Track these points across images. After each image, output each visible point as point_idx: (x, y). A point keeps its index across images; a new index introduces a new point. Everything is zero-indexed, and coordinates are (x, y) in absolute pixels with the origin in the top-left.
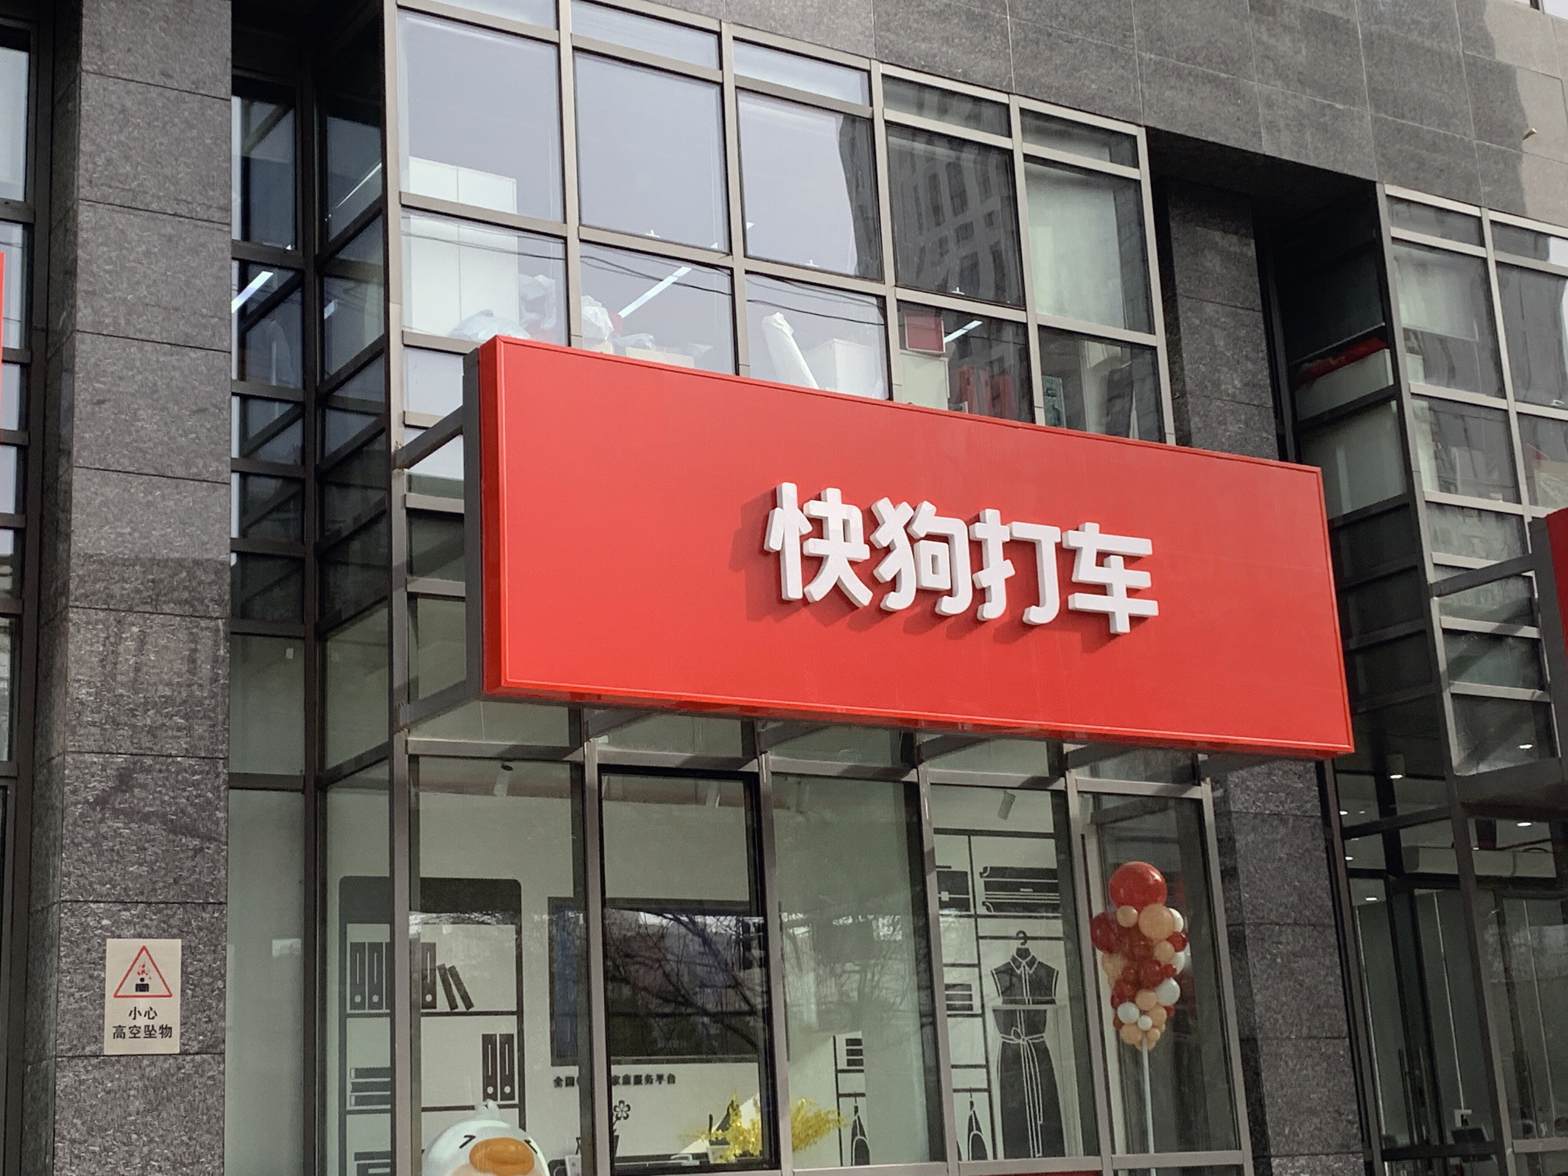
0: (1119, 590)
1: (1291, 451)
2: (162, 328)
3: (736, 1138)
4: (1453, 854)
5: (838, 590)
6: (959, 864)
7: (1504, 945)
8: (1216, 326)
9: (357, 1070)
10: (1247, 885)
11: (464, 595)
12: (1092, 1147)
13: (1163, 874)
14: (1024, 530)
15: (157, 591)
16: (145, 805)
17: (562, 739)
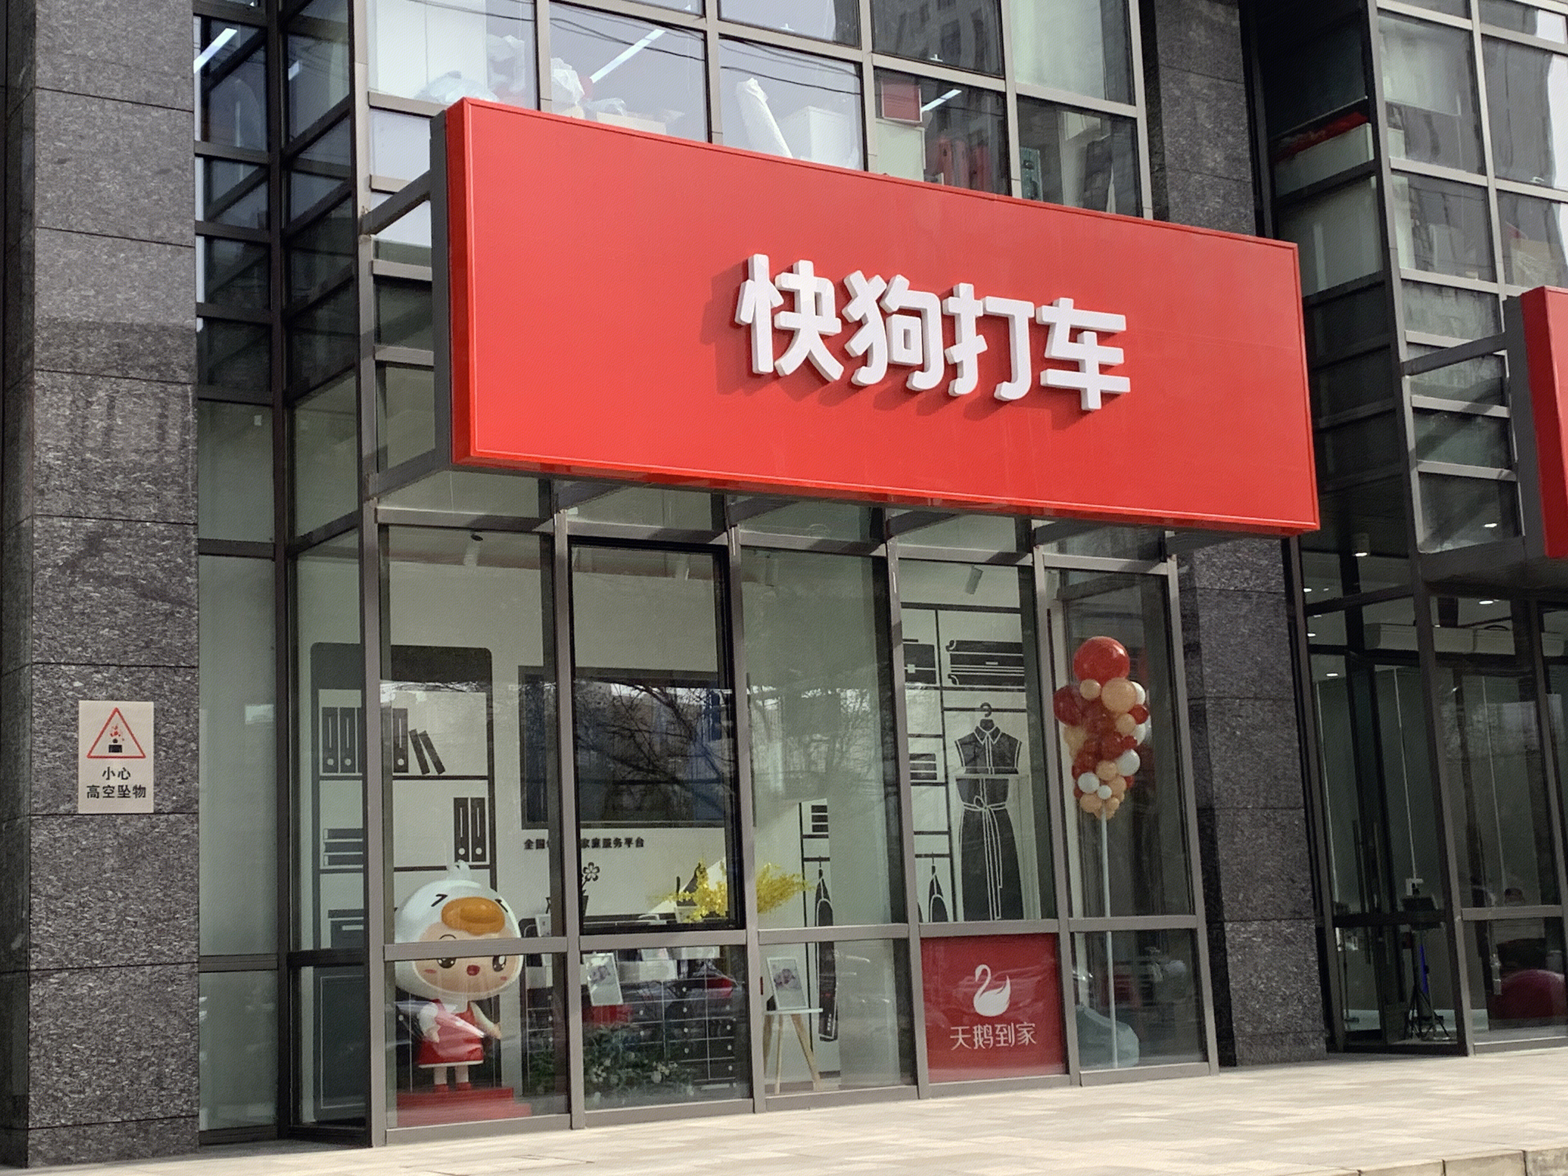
0: (1091, 367)
1: (1269, 226)
2: (123, 85)
3: (703, 899)
4: (1414, 631)
5: (809, 365)
6: (926, 638)
7: (1461, 723)
8: (1198, 98)
9: (330, 830)
10: (1209, 660)
11: (432, 364)
12: (1050, 911)
13: (1126, 649)
14: (997, 305)
15: (122, 356)
16: (115, 569)
17: (533, 511)
